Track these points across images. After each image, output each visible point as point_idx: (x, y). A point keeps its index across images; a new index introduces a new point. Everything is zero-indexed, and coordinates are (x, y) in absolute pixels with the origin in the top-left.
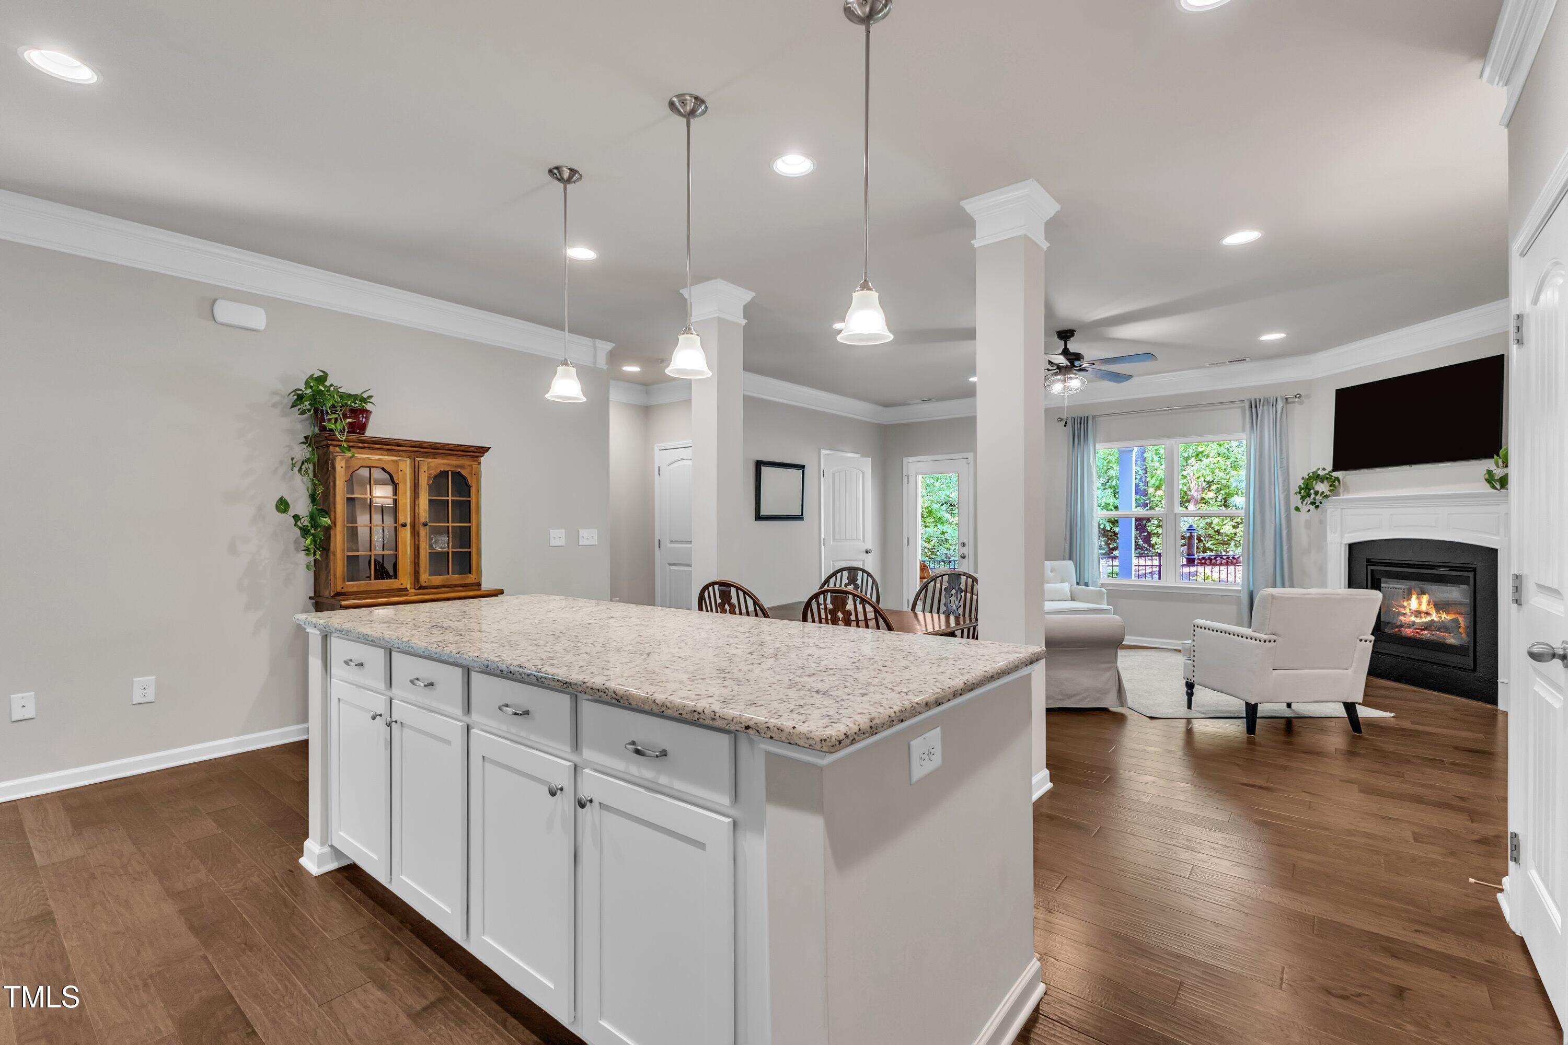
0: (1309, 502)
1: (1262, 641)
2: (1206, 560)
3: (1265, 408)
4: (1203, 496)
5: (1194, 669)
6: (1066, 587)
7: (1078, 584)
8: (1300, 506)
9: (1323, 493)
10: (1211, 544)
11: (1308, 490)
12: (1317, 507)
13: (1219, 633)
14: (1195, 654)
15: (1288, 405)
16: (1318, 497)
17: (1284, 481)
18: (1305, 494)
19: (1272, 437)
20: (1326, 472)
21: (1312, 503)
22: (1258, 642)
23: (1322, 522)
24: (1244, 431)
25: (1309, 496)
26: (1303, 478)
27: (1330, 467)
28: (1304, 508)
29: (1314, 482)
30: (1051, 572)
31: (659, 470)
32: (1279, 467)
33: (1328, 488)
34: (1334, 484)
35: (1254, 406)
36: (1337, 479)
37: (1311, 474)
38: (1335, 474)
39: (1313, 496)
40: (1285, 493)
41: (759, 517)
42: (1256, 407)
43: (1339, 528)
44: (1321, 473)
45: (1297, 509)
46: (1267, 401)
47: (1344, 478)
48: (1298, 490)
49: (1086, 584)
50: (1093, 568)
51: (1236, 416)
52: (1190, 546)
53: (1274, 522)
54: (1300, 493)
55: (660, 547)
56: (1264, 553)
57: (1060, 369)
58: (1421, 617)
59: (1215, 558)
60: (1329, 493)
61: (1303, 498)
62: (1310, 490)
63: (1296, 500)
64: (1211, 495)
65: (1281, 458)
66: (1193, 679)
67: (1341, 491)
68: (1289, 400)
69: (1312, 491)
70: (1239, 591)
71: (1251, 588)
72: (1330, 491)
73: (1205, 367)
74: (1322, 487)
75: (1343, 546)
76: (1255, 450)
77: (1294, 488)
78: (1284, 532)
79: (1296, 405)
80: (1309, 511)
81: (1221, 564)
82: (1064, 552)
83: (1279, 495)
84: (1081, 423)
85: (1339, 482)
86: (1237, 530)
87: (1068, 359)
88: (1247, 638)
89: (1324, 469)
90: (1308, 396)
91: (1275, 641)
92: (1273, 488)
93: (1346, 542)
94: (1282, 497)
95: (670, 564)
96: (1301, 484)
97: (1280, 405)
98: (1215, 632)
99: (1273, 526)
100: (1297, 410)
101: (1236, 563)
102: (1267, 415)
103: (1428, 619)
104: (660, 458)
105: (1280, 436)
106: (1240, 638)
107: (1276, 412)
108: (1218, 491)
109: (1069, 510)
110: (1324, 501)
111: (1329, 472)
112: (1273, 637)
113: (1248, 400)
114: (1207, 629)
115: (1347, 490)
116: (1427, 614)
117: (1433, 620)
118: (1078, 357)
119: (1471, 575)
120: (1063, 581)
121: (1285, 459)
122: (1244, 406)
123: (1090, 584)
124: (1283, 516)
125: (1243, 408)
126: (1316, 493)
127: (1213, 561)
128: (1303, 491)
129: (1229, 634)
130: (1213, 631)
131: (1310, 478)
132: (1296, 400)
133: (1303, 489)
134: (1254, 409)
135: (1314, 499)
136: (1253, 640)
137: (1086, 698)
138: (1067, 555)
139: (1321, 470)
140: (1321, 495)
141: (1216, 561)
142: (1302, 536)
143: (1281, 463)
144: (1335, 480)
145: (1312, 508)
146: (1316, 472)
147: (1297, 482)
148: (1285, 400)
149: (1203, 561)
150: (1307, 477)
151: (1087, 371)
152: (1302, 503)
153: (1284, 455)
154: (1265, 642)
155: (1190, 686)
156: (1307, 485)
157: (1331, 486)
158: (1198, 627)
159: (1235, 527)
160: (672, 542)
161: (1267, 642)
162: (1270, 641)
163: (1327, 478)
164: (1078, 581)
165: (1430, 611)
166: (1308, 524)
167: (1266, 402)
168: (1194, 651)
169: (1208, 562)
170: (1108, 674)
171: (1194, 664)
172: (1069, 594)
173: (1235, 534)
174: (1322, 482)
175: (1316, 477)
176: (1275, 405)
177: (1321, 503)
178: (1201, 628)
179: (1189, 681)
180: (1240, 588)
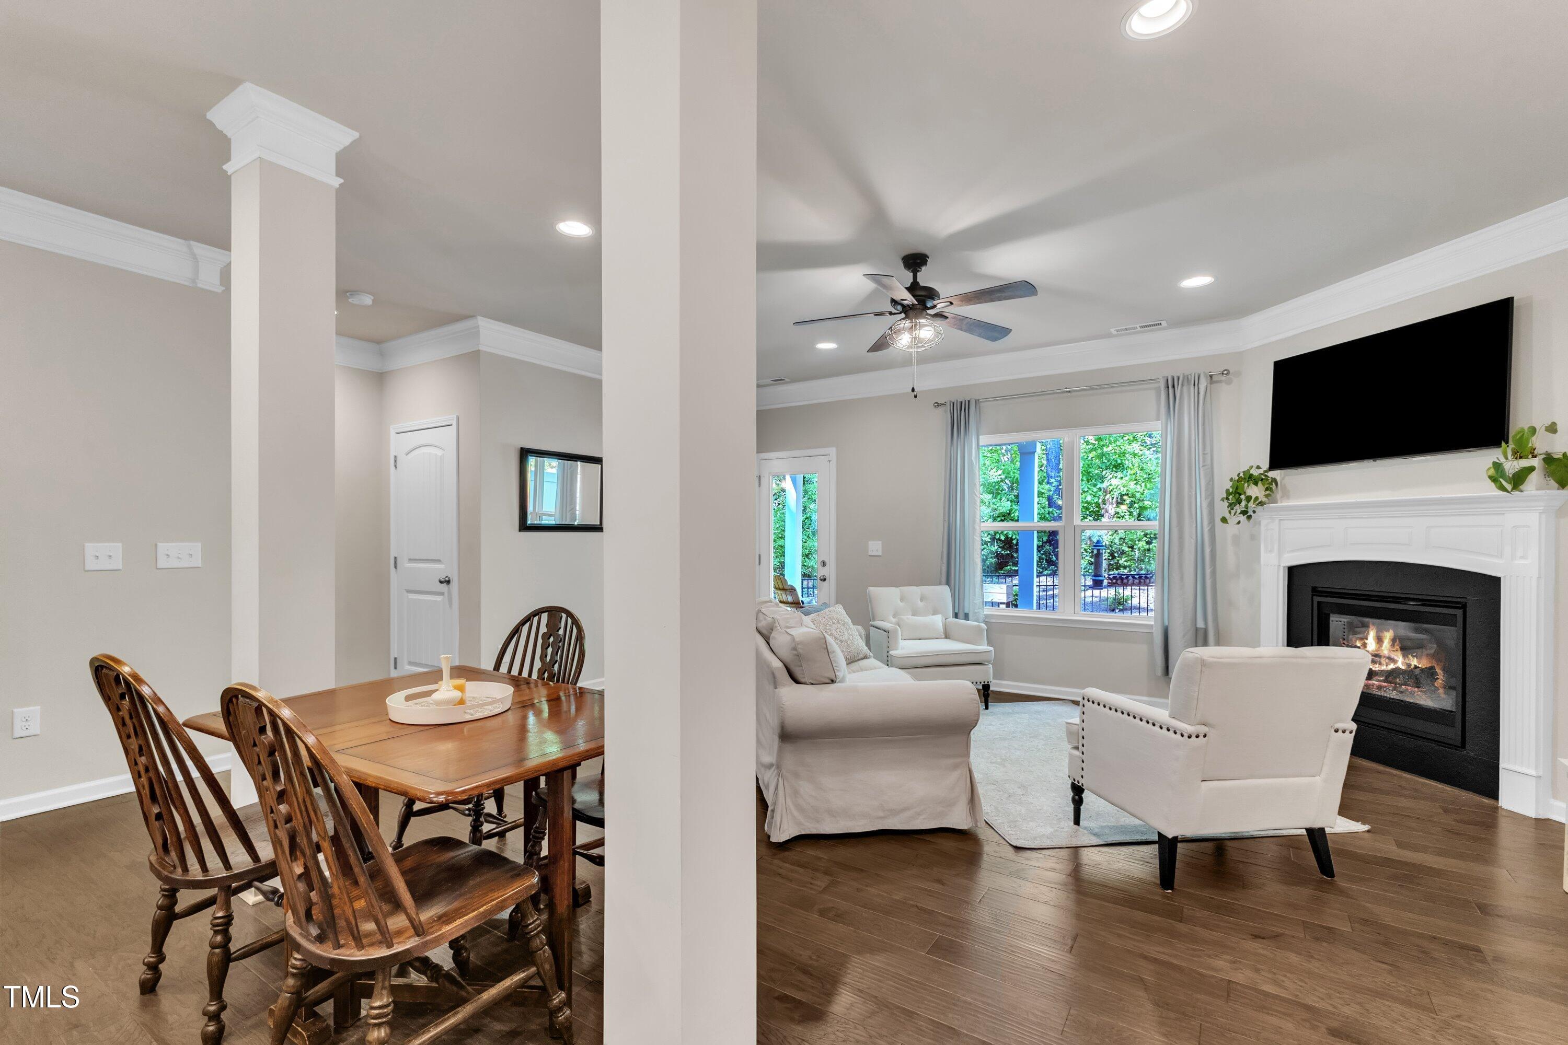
0: (1239, 511)
1: (1186, 735)
2: (1117, 580)
3: (1185, 388)
4: (1118, 510)
5: (1084, 765)
6: (937, 621)
7: (956, 616)
8: (1227, 516)
9: (1257, 498)
10: (1125, 561)
11: (1237, 495)
12: (1249, 517)
13: (1119, 713)
14: (1084, 742)
15: (1214, 386)
16: (1251, 504)
17: (1208, 484)
18: (1234, 501)
19: (1193, 427)
20: (1261, 471)
21: (1244, 513)
22: (1179, 736)
23: (1254, 538)
24: (1158, 419)
25: (1239, 502)
26: (1231, 480)
27: (1265, 465)
28: (1232, 520)
29: (1246, 485)
30: (921, 600)
31: (395, 461)
32: (1201, 466)
33: (1264, 493)
34: (1270, 486)
35: (1171, 385)
36: (1274, 481)
37: (1242, 475)
38: (1272, 474)
39: (1243, 503)
40: (1209, 500)
41: (524, 526)
42: (1174, 387)
43: (1276, 547)
44: (1255, 472)
45: (1224, 520)
46: (1187, 379)
47: (1283, 479)
48: (1225, 496)
49: (966, 617)
50: (975, 595)
51: (1151, 400)
52: (1097, 564)
53: (1194, 537)
54: (1227, 499)
55: (396, 567)
56: (1182, 578)
57: (907, 311)
58: (1380, 664)
59: (1127, 578)
60: (1264, 499)
61: (1231, 506)
62: (1240, 494)
63: (1222, 508)
64: (1124, 508)
65: (1204, 454)
66: (1081, 781)
67: (1279, 496)
68: (1214, 378)
69: (1243, 497)
70: (1151, 626)
71: (1166, 623)
72: (1266, 496)
73: (1110, 336)
74: (1255, 491)
75: (1281, 569)
76: (1172, 441)
77: (1220, 493)
78: (1207, 550)
79: (1223, 384)
80: (1239, 523)
81: (1133, 584)
82: (941, 573)
83: (1201, 502)
84: (961, 411)
85: (1277, 484)
86: (1151, 546)
87: (914, 296)
88: (1161, 728)
89: (1258, 467)
90: (1238, 374)
91: (1205, 736)
92: (1194, 493)
93: (1285, 565)
94: (1205, 505)
95: (408, 591)
96: (1229, 488)
97: (1203, 384)
98: (1113, 711)
99: (1193, 541)
100: (1225, 393)
101: (1149, 583)
102: (1187, 396)
103: (1392, 666)
104: (397, 445)
105: (1204, 424)
106: (1150, 725)
107: (1199, 393)
108: (1131, 505)
109: (947, 519)
110: (1259, 509)
111: (1265, 471)
112: (1203, 729)
113: (1163, 377)
114: (1101, 706)
115: (1286, 495)
116: (1393, 661)
117: (1398, 668)
118: (931, 294)
119: (1459, 613)
120: (935, 613)
121: (1209, 455)
122: (1160, 387)
123: (971, 616)
124: (1206, 530)
125: (1158, 390)
126: (1249, 499)
127: (1125, 581)
128: (1231, 497)
129: (1135, 717)
130: (1110, 709)
131: (1240, 479)
132: (1223, 378)
133: (1231, 494)
134: (1171, 390)
135: (1247, 507)
136: (1171, 732)
137: (919, 814)
138: (944, 579)
139: (1254, 468)
140: (1255, 501)
141: (1128, 581)
142: (1229, 557)
143: (1204, 461)
144: (1272, 481)
145: (1243, 518)
146: (1248, 471)
147: (1223, 484)
148: (1209, 378)
149: (1114, 581)
150: (1237, 478)
151: (947, 318)
152: (1230, 512)
153: (1208, 450)
154: (1190, 737)
155: (1078, 790)
156: (1237, 488)
157: (1267, 489)
158: (1089, 701)
159: (1148, 543)
160: (411, 560)
161: (1194, 738)
162: (1197, 737)
163: (1262, 480)
164: (956, 611)
165: (1393, 655)
166: (1236, 539)
167: (1186, 381)
168: (1083, 738)
169: (1119, 582)
170: (955, 775)
171: (1084, 757)
172: (942, 630)
173: (1149, 550)
174: (1256, 484)
175: (1250, 479)
176: (1196, 384)
177: (1254, 512)
178: (1093, 702)
179: (1076, 782)
180: (1153, 623)
